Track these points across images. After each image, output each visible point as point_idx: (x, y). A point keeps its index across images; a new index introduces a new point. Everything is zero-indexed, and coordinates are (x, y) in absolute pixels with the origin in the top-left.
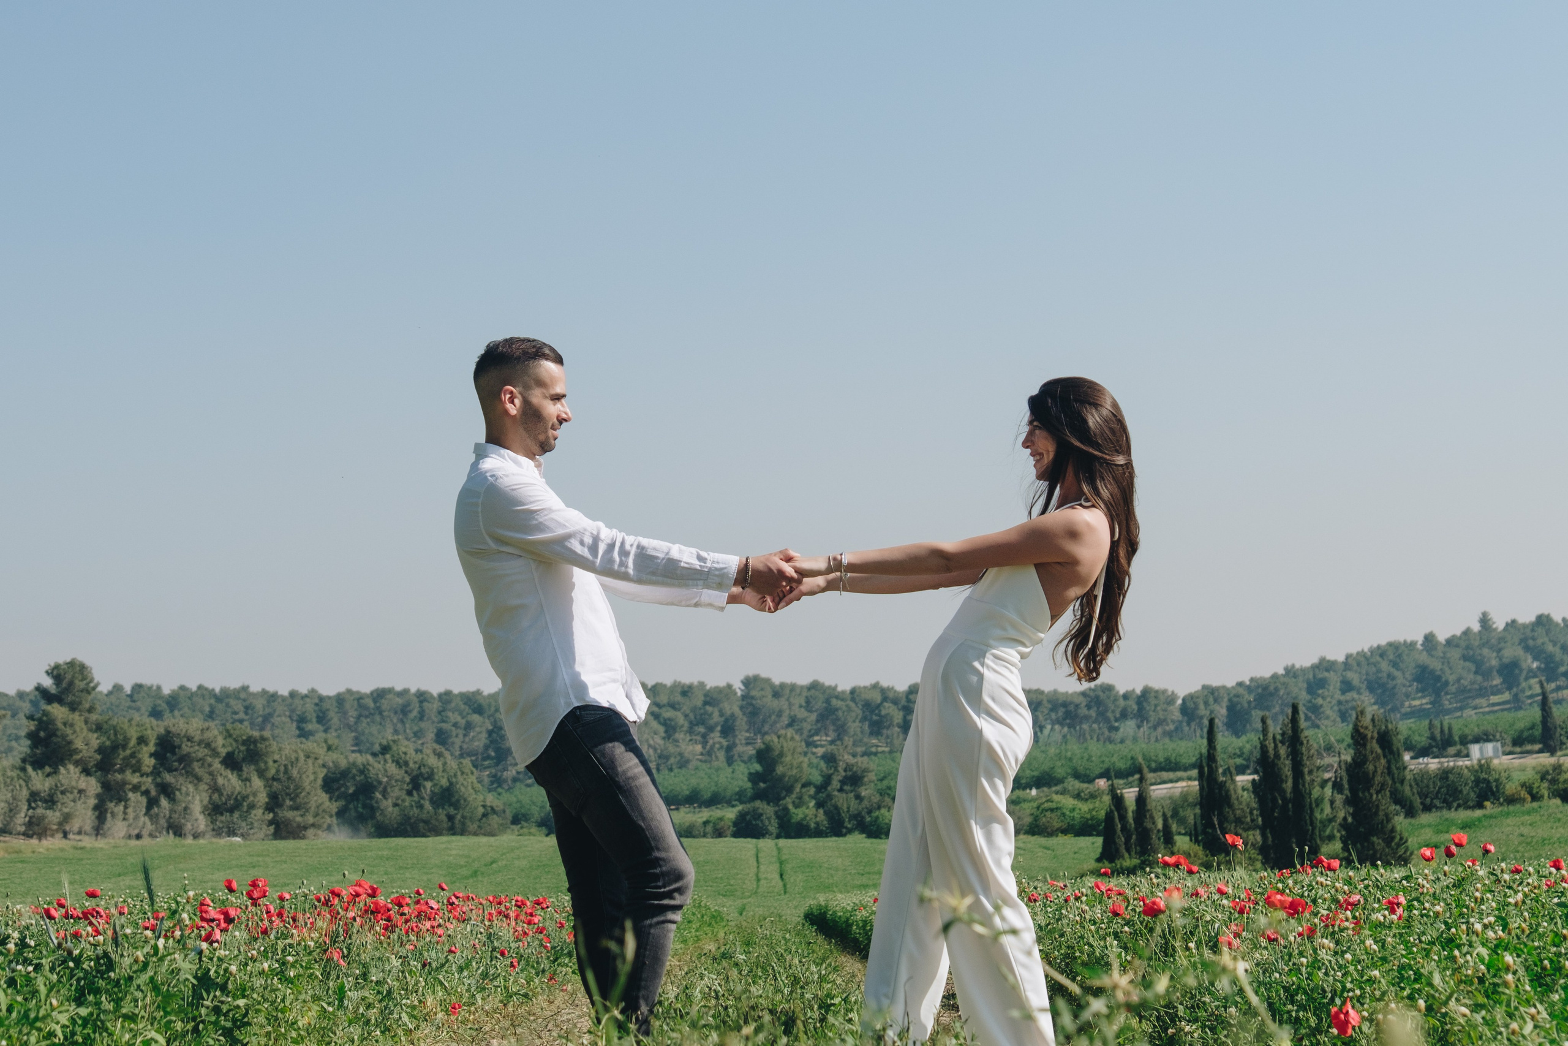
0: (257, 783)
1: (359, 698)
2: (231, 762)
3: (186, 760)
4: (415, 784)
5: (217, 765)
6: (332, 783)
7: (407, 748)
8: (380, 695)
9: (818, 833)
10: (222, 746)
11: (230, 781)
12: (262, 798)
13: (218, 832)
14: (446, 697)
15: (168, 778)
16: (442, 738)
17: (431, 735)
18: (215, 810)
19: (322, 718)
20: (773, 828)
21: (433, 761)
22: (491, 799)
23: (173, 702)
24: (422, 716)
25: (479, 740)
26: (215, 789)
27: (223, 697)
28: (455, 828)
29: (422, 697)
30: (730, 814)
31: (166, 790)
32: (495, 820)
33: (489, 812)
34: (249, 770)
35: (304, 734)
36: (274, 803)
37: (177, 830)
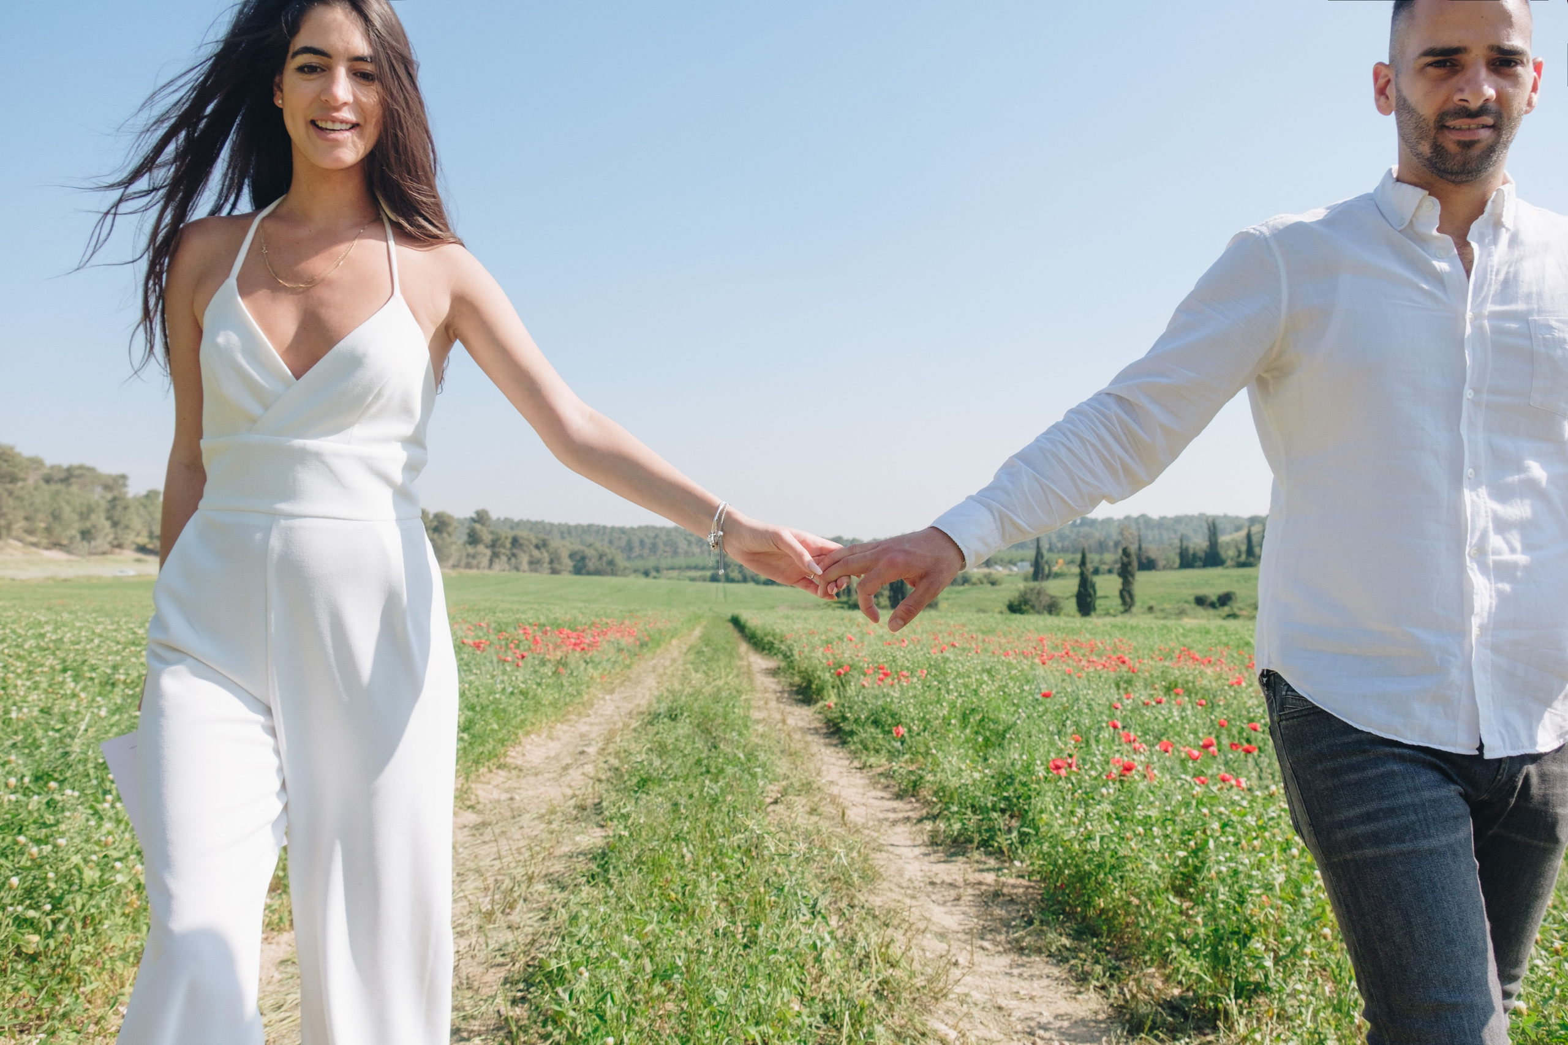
0: (546, 555)
1: (582, 527)
2: (537, 547)
3: (521, 545)
4: (601, 557)
5: (532, 548)
6: (571, 556)
7: (598, 545)
8: (590, 526)
9: (738, 582)
10: (534, 541)
11: (536, 553)
12: (547, 560)
13: (531, 571)
14: (613, 528)
15: (515, 551)
16: (611, 542)
17: (606, 541)
18: (531, 563)
19: (569, 533)
20: (723, 579)
21: (607, 550)
22: (627, 564)
23: (519, 524)
24: (604, 534)
25: (623, 543)
26: (531, 556)
27: (536, 524)
28: (613, 573)
29: (605, 528)
30: (709, 574)
31: (514, 555)
32: (627, 571)
33: (625, 568)
34: (543, 550)
35: (563, 538)
36: (551, 562)
37: (517, 569)
